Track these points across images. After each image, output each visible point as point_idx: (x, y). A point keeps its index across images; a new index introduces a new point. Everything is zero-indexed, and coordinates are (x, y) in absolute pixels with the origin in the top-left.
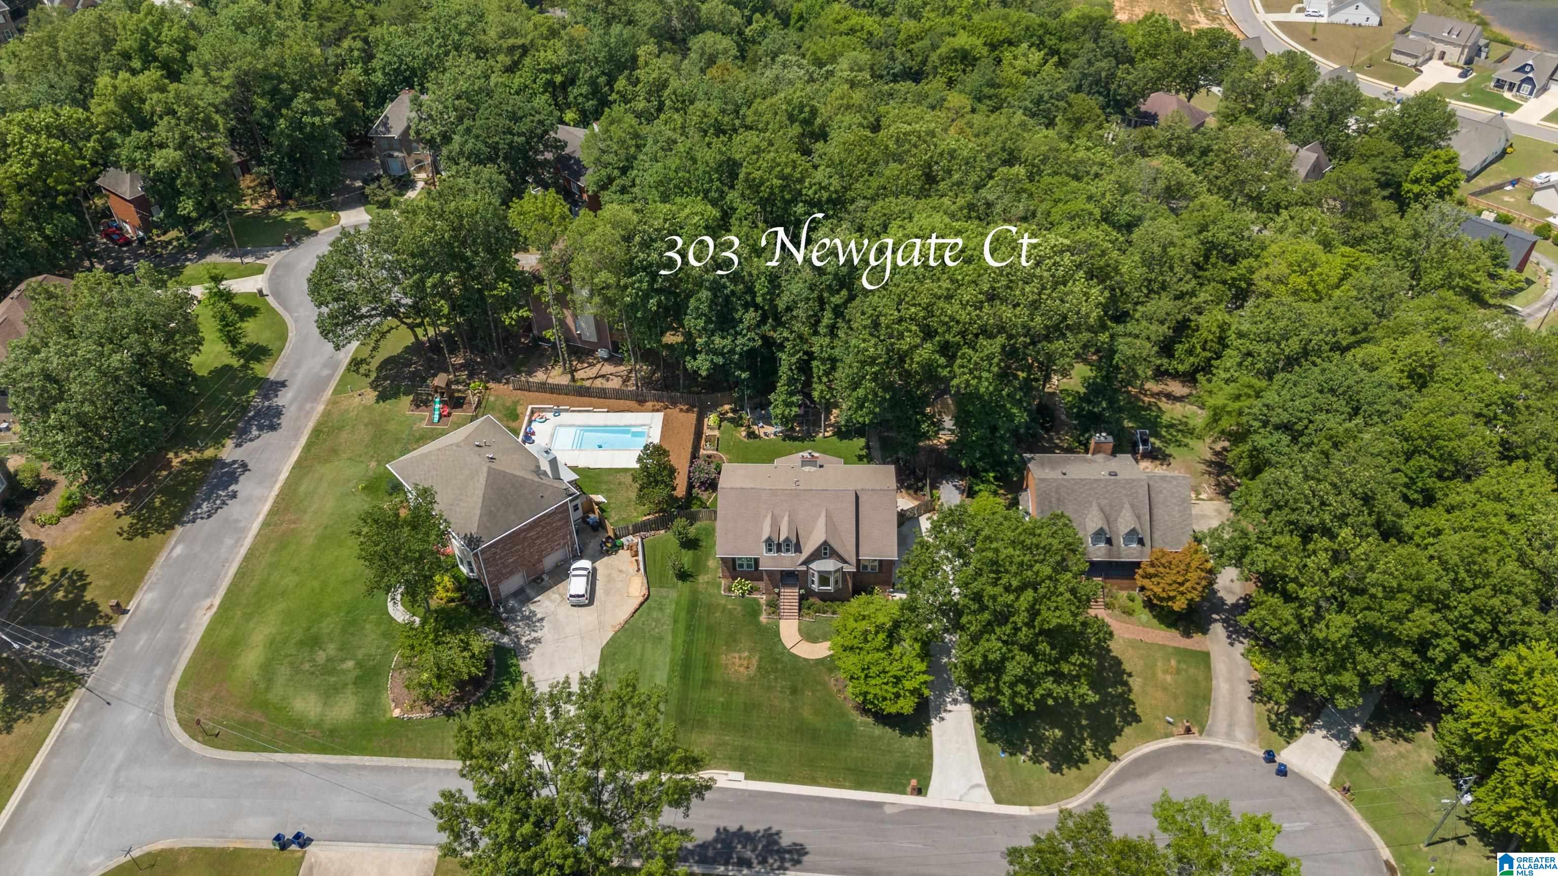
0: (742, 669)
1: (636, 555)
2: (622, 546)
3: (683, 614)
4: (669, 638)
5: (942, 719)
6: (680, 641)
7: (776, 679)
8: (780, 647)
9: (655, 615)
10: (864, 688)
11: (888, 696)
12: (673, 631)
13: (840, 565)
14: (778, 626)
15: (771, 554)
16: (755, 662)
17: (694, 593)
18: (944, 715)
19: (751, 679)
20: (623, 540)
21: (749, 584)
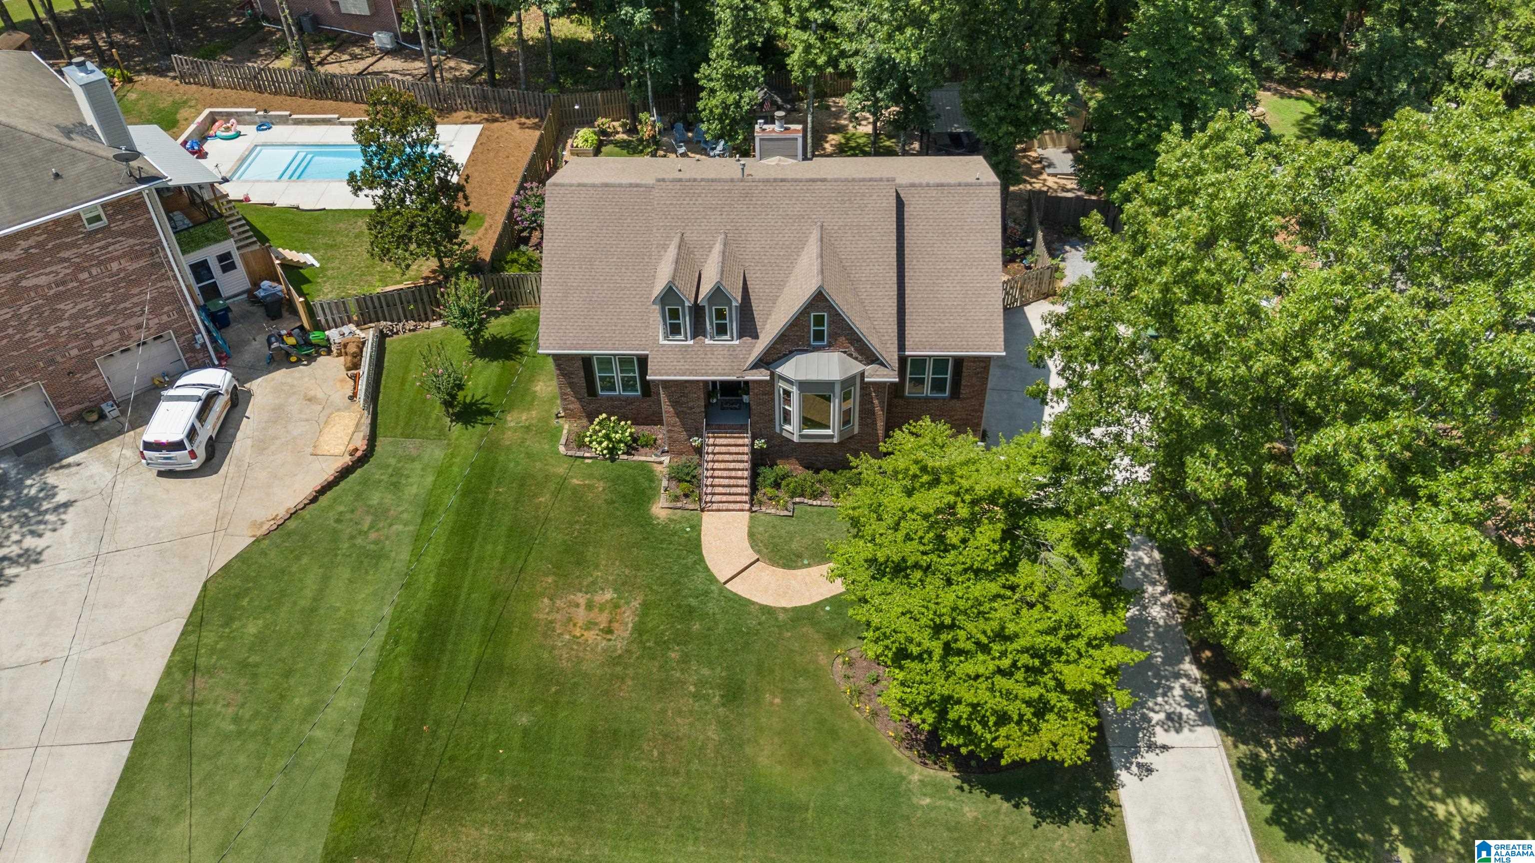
0: (591, 636)
1: (356, 366)
2: (326, 348)
3: (451, 499)
4: (405, 554)
5: (1148, 770)
6: (430, 561)
7: (685, 659)
8: (698, 580)
9: (375, 498)
10: (943, 688)
11: (1013, 709)
12: (417, 538)
13: (856, 367)
14: (696, 527)
15: (678, 341)
16: (629, 616)
17: (490, 448)
18: (1149, 758)
19: (616, 661)
20: (333, 334)
21: (626, 430)
